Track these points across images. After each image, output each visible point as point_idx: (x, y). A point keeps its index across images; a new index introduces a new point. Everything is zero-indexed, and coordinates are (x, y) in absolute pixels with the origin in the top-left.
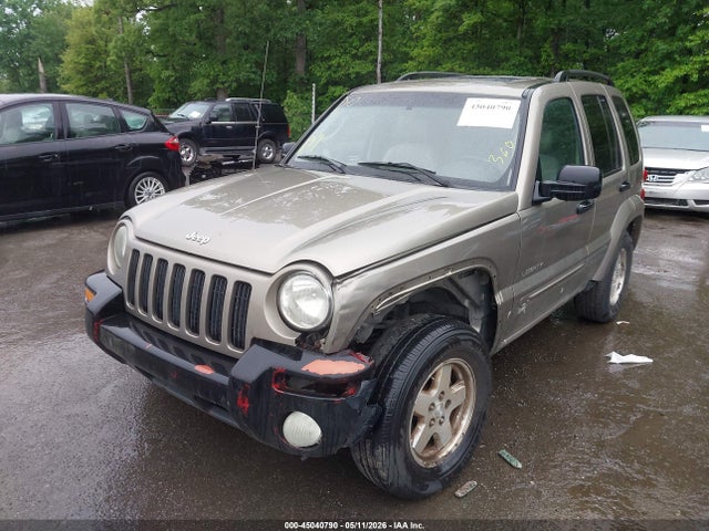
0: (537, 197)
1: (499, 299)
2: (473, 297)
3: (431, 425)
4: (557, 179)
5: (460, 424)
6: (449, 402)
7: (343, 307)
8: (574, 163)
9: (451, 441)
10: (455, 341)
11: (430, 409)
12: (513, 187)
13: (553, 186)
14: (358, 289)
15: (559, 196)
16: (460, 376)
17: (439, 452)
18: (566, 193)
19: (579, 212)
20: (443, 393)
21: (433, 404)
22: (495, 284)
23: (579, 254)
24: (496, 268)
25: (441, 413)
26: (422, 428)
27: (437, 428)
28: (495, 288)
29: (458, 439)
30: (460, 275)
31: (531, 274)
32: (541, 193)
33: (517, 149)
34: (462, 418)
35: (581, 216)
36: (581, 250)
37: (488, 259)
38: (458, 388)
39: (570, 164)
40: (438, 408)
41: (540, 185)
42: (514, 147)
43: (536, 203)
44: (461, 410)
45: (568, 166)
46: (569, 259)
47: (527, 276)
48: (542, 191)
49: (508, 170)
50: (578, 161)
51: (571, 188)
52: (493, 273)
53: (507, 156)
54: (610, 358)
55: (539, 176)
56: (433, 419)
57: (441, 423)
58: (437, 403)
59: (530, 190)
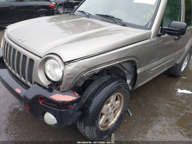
0: (159, 33)
1: (139, 71)
2: (128, 70)
3: (107, 116)
4: (169, 27)
5: (117, 114)
6: (114, 107)
7: (68, 75)
8: (177, 20)
9: (113, 120)
10: (119, 87)
11: (107, 110)
12: (150, 28)
13: (166, 29)
14: (75, 67)
15: (168, 33)
16: (119, 98)
17: (108, 124)
18: (171, 32)
19: (175, 40)
20: (112, 105)
21: (108, 109)
22: (138, 66)
23: (173, 55)
24: (139, 60)
25: (111, 112)
26: (103, 117)
27: (109, 117)
28: (137, 68)
29: (115, 119)
30: (123, 62)
31: (153, 62)
32: (161, 32)
33: (154, 13)
34: (118, 112)
35: (176, 41)
36: (174, 53)
37: (135, 57)
38: (117, 102)
39: (175, 21)
40: (110, 110)
41: (161, 28)
42: (153, 12)
43: (159, 35)
44: (118, 109)
45: (174, 22)
46: (169, 57)
47: (151, 63)
48: (162, 31)
49: (150, 21)
50: (178, 20)
51: (173, 30)
52: (137, 62)
53: (150, 15)
54: (177, 90)
55: (161, 25)
56: (108, 114)
57: (110, 114)
58: (110, 108)
59: (157, 30)
